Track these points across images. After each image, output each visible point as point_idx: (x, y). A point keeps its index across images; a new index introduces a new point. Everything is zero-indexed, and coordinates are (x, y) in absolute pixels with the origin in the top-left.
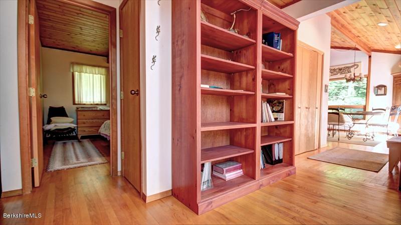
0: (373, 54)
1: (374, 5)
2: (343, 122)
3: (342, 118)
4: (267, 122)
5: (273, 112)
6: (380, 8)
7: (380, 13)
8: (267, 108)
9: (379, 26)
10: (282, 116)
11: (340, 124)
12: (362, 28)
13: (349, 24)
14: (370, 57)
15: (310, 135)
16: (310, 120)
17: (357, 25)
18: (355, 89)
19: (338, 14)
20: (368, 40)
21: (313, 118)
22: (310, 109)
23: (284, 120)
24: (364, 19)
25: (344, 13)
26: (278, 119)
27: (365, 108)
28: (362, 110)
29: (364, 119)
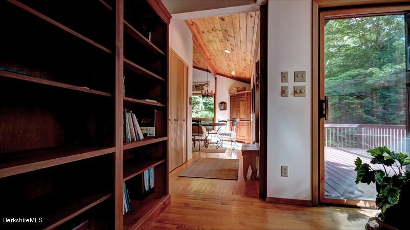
0: (218, 76)
1: (226, 31)
2: (202, 133)
3: (202, 129)
4: (133, 140)
5: (141, 125)
6: (229, 35)
7: (228, 40)
8: (132, 120)
9: (225, 53)
10: (152, 131)
11: (200, 134)
12: (213, 51)
13: (204, 44)
14: (216, 78)
15: (179, 149)
16: (179, 133)
17: (211, 48)
18: (204, 105)
19: (198, 33)
20: (215, 64)
21: (181, 131)
22: (178, 122)
23: (154, 135)
24: (216, 43)
25: (203, 32)
26: (148, 135)
27: (214, 120)
28: (212, 122)
29: (213, 129)
